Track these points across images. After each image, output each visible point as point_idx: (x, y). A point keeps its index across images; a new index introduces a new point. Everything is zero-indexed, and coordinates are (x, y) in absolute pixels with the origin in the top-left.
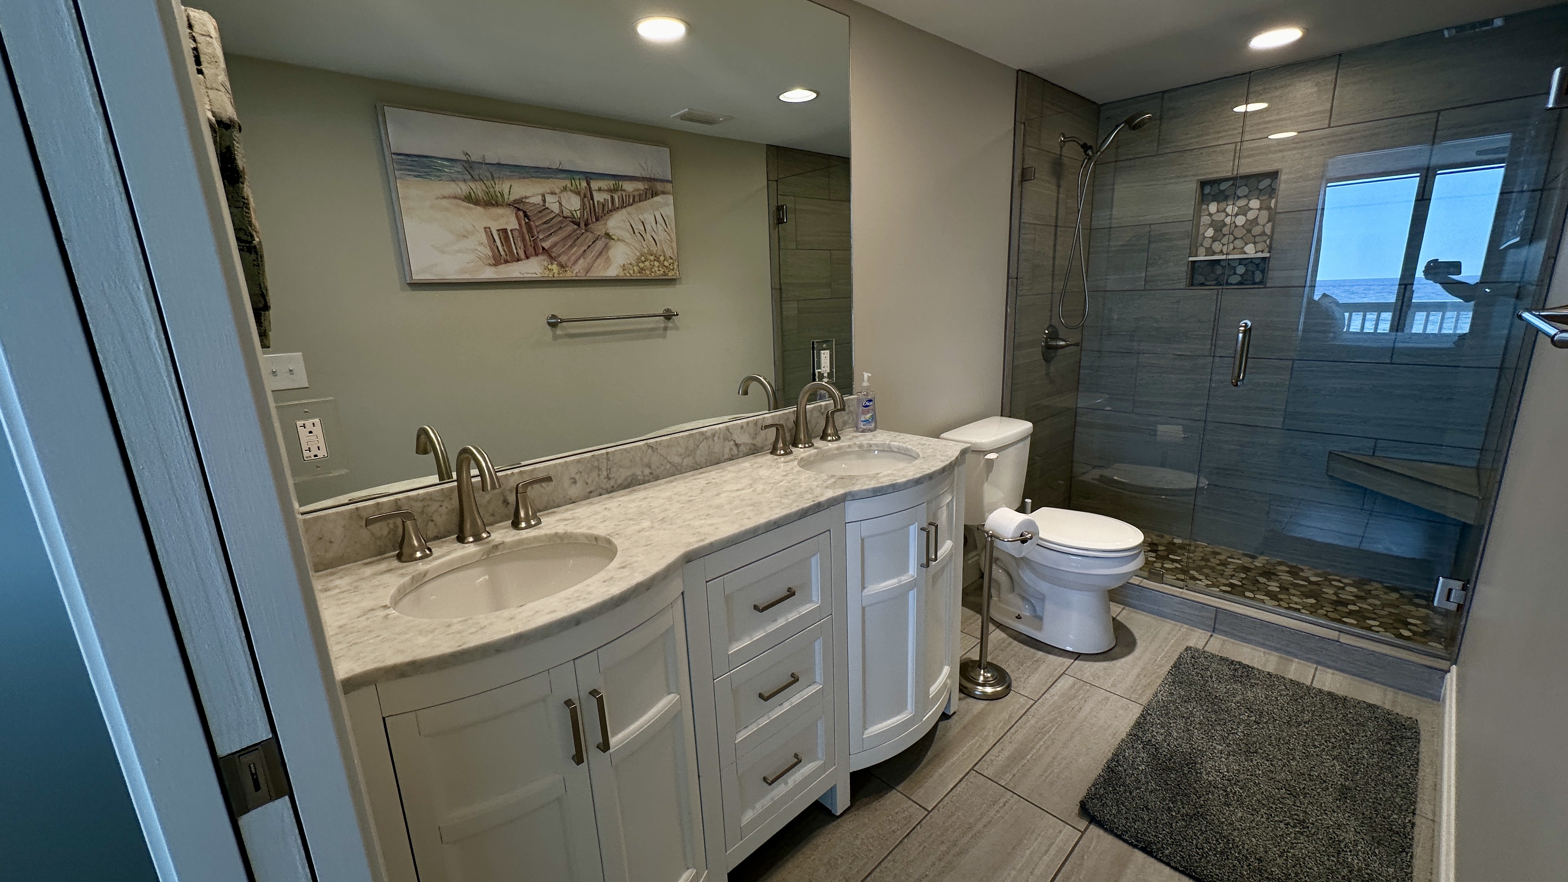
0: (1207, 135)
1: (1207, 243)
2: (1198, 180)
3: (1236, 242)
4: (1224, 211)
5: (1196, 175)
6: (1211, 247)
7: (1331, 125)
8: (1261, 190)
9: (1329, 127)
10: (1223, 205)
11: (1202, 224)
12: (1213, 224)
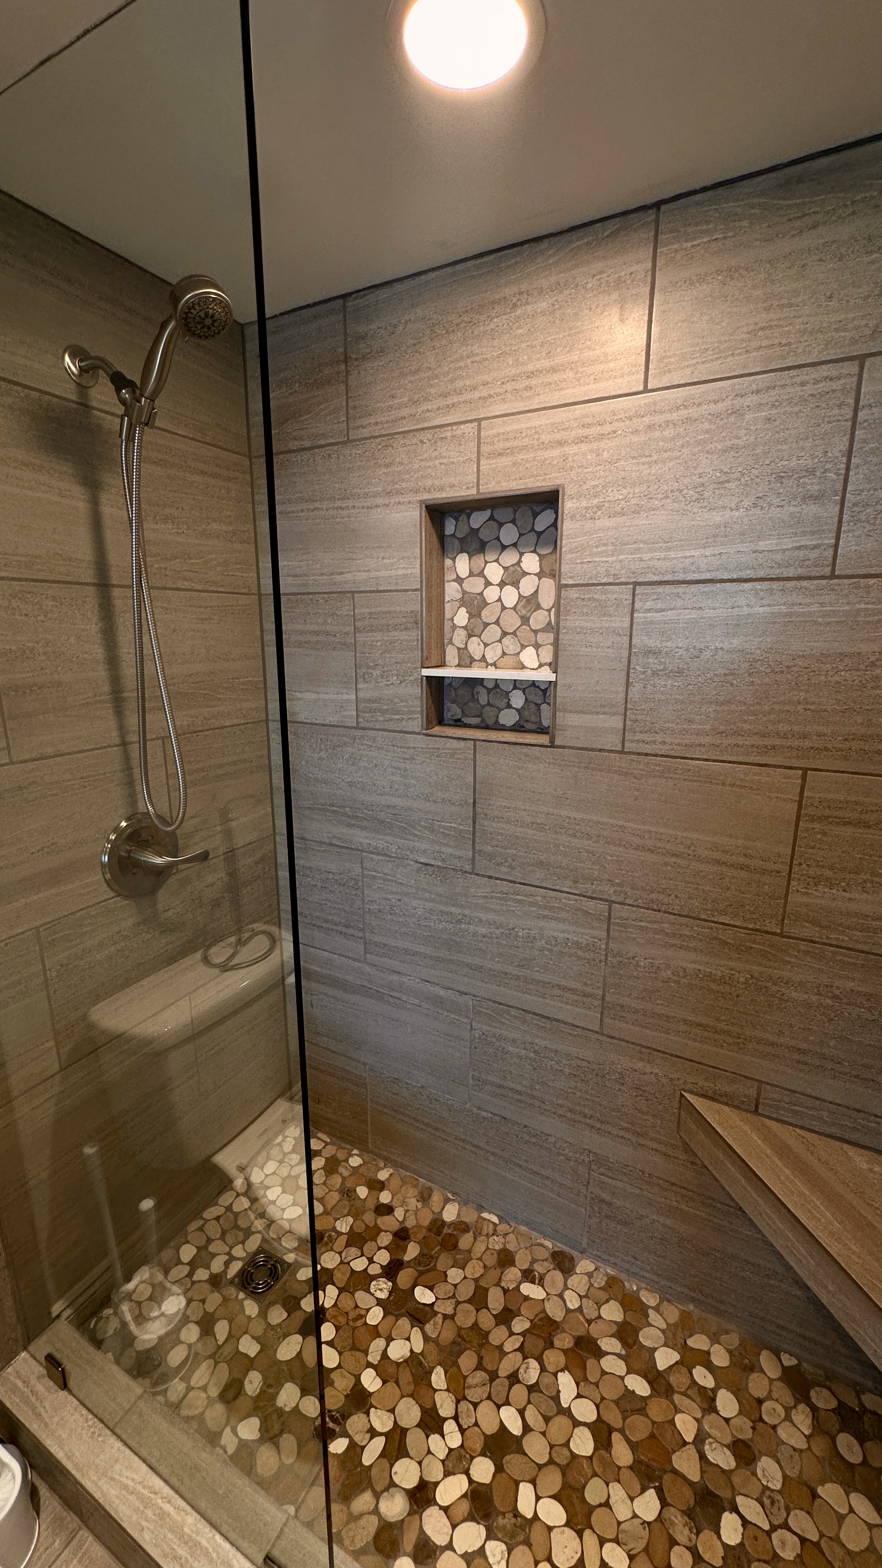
0: (426, 400)
1: (459, 638)
2: (421, 502)
3: (506, 641)
4: (481, 574)
5: (416, 491)
6: (466, 648)
7: (650, 387)
8: (539, 534)
9: (646, 390)
10: (479, 560)
11: (447, 599)
12: (466, 600)
